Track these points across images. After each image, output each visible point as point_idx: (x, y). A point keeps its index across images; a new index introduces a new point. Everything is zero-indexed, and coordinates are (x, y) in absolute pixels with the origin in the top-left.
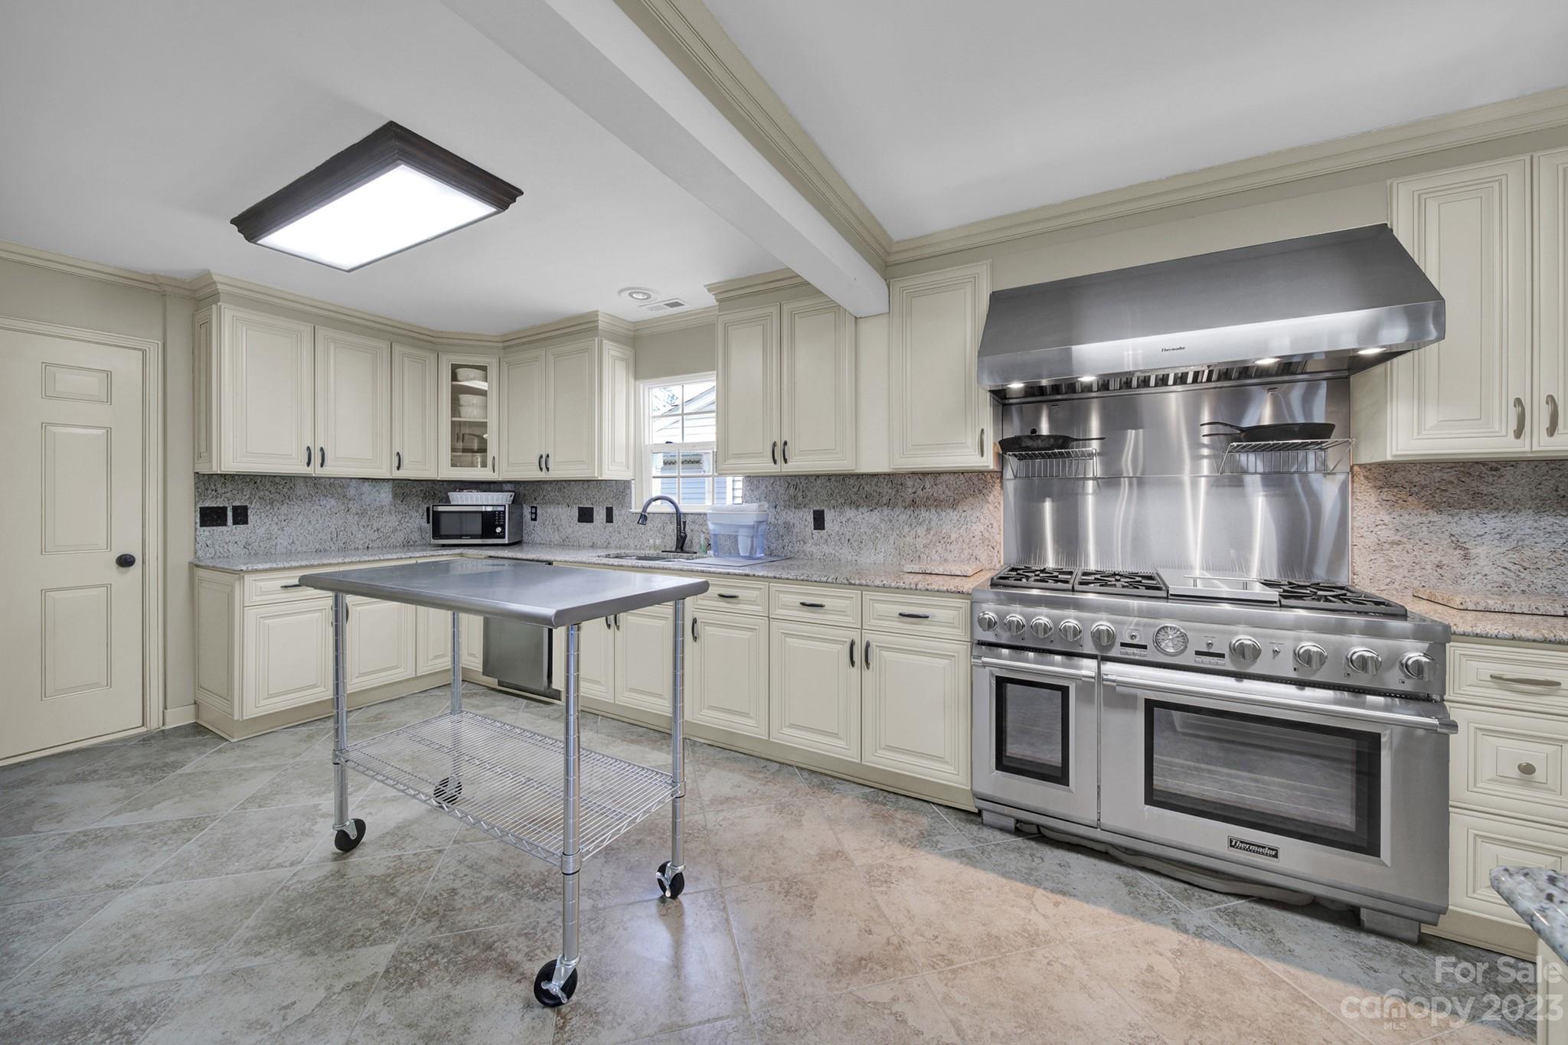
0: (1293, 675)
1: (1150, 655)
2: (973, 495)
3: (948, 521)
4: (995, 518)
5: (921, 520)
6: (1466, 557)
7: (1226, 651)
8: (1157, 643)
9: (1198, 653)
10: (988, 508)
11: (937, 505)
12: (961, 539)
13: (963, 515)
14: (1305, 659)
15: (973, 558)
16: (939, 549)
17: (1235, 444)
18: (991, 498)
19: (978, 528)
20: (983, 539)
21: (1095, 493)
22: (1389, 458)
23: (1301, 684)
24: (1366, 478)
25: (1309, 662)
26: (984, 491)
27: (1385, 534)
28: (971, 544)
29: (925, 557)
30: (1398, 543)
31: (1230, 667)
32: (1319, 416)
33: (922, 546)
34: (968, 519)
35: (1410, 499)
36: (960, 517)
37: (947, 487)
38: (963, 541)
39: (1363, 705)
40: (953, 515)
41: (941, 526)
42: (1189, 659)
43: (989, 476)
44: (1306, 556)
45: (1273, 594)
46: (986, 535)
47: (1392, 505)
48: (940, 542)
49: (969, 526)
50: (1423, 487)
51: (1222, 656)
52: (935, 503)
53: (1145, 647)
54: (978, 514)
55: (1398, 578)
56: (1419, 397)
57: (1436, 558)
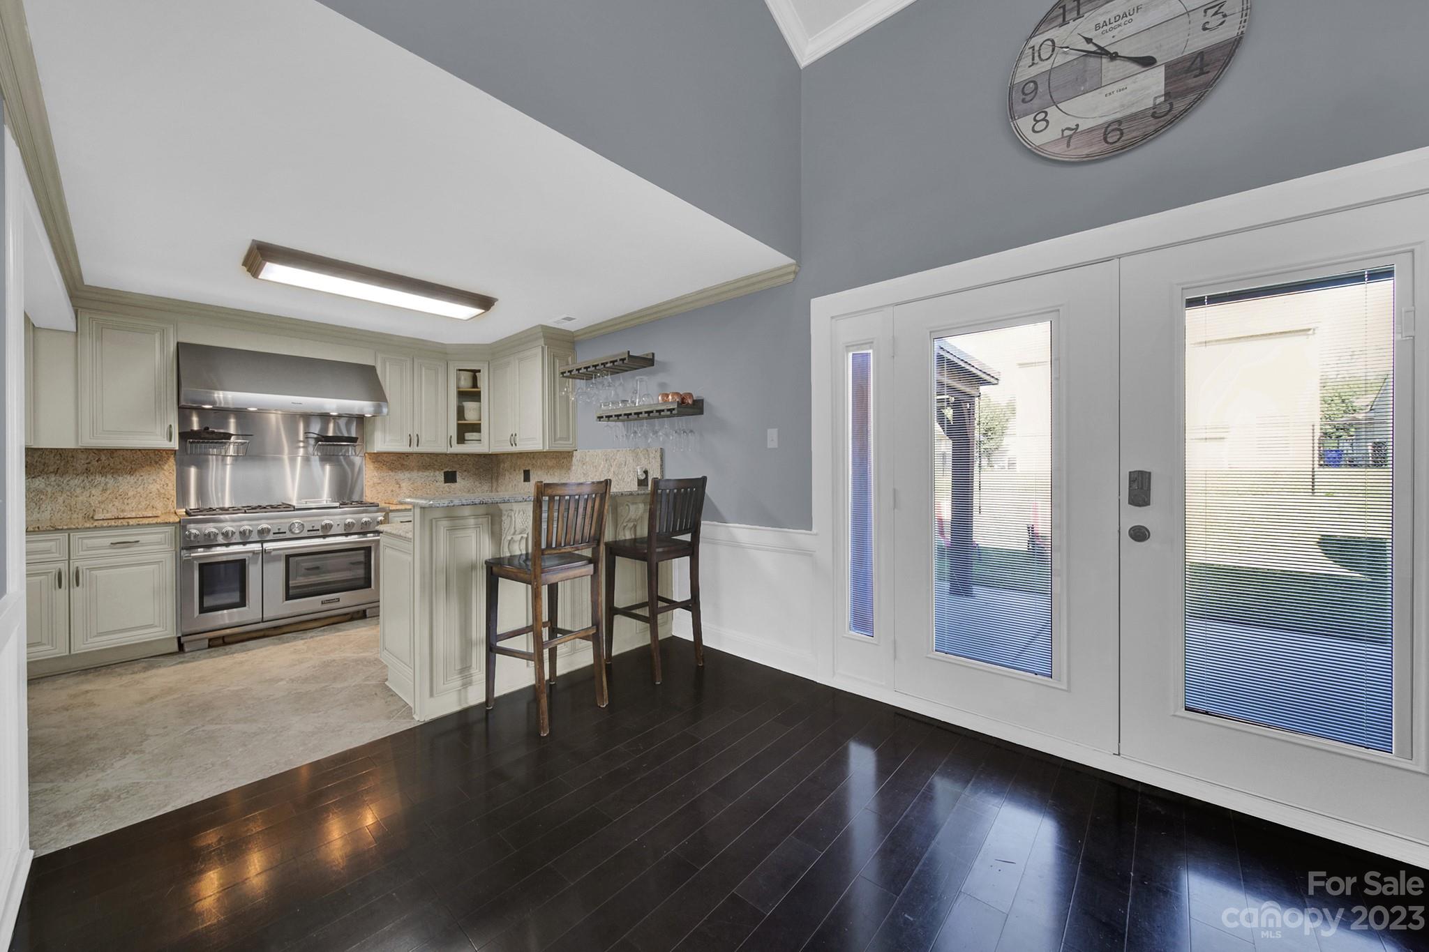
0: (344, 532)
1: (288, 535)
2: (151, 464)
3: (126, 484)
4: (170, 480)
5: (96, 483)
6: (400, 487)
7: (320, 528)
8: (290, 530)
9: (309, 531)
10: (164, 474)
11: (113, 473)
12: (139, 495)
13: (141, 478)
14: (348, 526)
15: (150, 507)
16: (116, 504)
17: (320, 443)
18: (166, 467)
19: (154, 488)
20: (159, 494)
21: (232, 464)
22: (375, 452)
23: (346, 535)
24: (370, 458)
25: (349, 526)
26: (160, 462)
27: (376, 480)
28: (148, 498)
29: (101, 510)
30: (380, 483)
31: (321, 534)
32: (354, 435)
33: (97, 502)
34: (145, 481)
35: (384, 467)
36: (138, 480)
37: (124, 459)
38: (141, 496)
39: (367, 537)
40: (131, 479)
41: (118, 487)
42: (305, 534)
43: (164, 453)
44: (348, 490)
45: (337, 504)
46: (162, 491)
47: (378, 469)
48: (116, 498)
49: (146, 485)
50: (387, 462)
51: (318, 530)
52: (112, 471)
53: (285, 533)
54: (155, 478)
55: (380, 497)
56: (384, 431)
57: (391, 488)
